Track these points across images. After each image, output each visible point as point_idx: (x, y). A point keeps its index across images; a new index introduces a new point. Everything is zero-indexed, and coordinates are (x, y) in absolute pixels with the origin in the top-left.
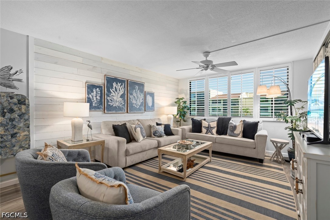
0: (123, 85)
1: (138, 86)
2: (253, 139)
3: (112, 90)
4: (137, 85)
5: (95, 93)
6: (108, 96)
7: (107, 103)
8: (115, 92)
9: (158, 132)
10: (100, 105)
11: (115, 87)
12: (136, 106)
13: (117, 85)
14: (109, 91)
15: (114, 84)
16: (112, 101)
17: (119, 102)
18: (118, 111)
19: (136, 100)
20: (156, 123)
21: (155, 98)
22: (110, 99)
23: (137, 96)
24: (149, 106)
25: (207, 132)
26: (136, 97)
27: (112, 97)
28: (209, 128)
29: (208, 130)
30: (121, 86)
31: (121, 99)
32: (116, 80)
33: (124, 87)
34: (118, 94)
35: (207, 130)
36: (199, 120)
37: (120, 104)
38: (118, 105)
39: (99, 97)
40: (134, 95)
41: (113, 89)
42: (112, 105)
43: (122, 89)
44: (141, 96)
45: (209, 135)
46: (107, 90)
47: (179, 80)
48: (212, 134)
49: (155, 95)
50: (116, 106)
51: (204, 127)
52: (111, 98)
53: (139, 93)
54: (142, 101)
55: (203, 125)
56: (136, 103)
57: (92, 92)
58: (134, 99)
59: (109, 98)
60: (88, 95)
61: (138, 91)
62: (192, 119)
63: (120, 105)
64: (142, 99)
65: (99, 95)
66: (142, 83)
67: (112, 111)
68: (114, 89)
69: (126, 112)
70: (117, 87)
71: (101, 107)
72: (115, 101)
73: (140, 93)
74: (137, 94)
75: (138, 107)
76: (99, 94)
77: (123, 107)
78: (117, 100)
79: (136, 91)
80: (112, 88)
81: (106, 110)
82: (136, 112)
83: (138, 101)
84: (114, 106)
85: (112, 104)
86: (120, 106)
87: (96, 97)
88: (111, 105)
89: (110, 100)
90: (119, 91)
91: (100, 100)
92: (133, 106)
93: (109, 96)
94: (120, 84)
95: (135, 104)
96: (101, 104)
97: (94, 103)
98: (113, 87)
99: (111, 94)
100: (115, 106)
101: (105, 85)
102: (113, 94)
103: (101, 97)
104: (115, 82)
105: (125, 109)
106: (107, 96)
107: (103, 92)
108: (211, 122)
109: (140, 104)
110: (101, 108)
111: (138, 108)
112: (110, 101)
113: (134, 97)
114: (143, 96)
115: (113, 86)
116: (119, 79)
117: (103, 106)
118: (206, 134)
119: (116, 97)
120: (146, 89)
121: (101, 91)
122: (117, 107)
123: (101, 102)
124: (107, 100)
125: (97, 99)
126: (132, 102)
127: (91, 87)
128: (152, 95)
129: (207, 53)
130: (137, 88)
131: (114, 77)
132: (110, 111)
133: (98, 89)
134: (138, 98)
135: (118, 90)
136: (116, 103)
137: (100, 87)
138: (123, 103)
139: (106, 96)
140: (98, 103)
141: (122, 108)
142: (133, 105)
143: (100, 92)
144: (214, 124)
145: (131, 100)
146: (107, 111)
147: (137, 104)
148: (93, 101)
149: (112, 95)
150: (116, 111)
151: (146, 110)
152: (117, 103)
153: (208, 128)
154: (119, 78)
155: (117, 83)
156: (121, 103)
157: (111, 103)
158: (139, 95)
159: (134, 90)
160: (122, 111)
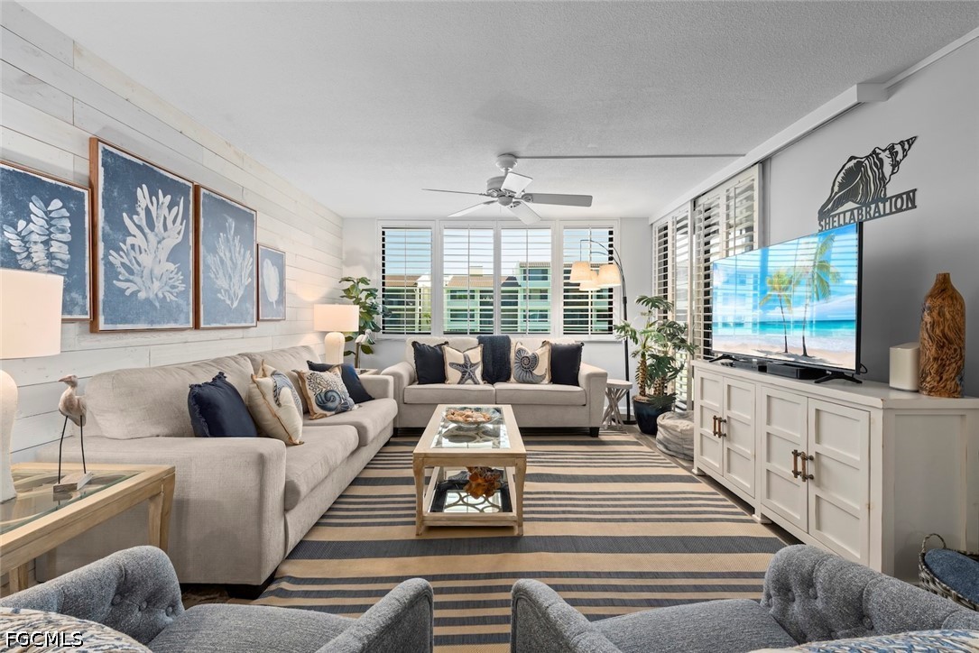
0: (178, 204)
1: (236, 219)
2: (577, 384)
3: (131, 219)
4: (231, 217)
5: (39, 221)
6: (112, 246)
7: (107, 279)
8: (147, 230)
9: (334, 394)
11: (148, 211)
12: (229, 302)
13: (154, 199)
14: (117, 225)
15: (142, 194)
16: (131, 272)
17: (164, 278)
18: (159, 323)
19: (230, 277)
20: (308, 362)
21: (289, 271)
22: (123, 264)
23: (231, 259)
24: (271, 300)
25: (462, 377)
26: (229, 263)
27: (132, 253)
28: (467, 368)
29: (466, 372)
30: (170, 207)
31: (171, 266)
32: (152, 177)
33: (185, 216)
34: (159, 242)
35: (464, 373)
36: (432, 346)
37: (168, 288)
38: (160, 295)
39: (66, 247)
40: (222, 255)
41: (135, 217)
42: (135, 294)
43: (174, 222)
44: (244, 259)
45: (469, 386)
46: (106, 219)
47: (343, 219)
48: (476, 383)
49: (288, 260)
50: (152, 296)
51: (452, 364)
52: (126, 261)
53: (238, 249)
54: (249, 281)
55: (448, 360)
56: (227, 287)
57: (24, 214)
58: (221, 273)
59: (115, 258)
61: (237, 242)
62: (414, 344)
63: (167, 294)
64: (248, 271)
65: (67, 237)
66: (248, 211)
67: (132, 322)
68: (141, 218)
69: (190, 325)
70: (153, 210)
71: (74, 303)
72: (146, 272)
73: (242, 250)
74: (230, 251)
75: (235, 304)
76: (63, 231)
77: (181, 301)
78: (157, 272)
79: (228, 240)
80: (132, 211)
81: (101, 319)
82: (227, 325)
83: (236, 280)
84: (142, 295)
85: (133, 288)
86: (170, 297)
87: (46, 243)
88: (128, 293)
89: (122, 270)
90: (165, 228)
91: (71, 263)
92: (219, 299)
93: (118, 250)
94: (169, 197)
95: (226, 291)
96: (78, 285)
98: (139, 209)
99: (130, 240)
100: (148, 300)
101: (92, 187)
102: (139, 240)
103: (75, 247)
104: (144, 186)
105: (188, 313)
106: (107, 248)
107: (87, 225)
108: (468, 350)
109: (241, 293)
110: (77, 309)
111: (236, 309)
112: (124, 274)
113: (222, 261)
114: (252, 263)
115: (136, 200)
116: (161, 174)
117: (85, 298)
118: (459, 383)
119: (151, 257)
120: (262, 235)
121: (76, 218)
122: (157, 304)
123: (73, 275)
124: (109, 265)
125: (51, 256)
126: (214, 283)
127: (13, 189)
128: (279, 260)
129: (510, 158)
130: (230, 228)
131: (140, 162)
132: (125, 321)
133: (56, 204)
134: (235, 265)
135: (159, 225)
136: (148, 283)
137: (67, 195)
138: (182, 287)
139: (101, 246)
141: (178, 306)
142: (219, 295)
143: (67, 224)
144: (476, 356)
145: (213, 276)
146: (106, 322)
147: (232, 292)
148: (27, 265)
149: (133, 246)
150: (152, 322)
151: (261, 318)
152: (157, 284)
153: (465, 366)
154: (162, 172)
155: (153, 193)
156: (173, 287)
157: (128, 284)
158: (237, 255)
159: (221, 234)
160: (176, 321)
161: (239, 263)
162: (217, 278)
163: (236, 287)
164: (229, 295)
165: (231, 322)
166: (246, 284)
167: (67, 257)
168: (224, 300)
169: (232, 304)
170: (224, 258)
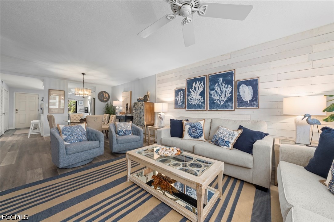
0: (202, 82)
1: (223, 77)
3: (191, 90)
4: (220, 77)
5: (179, 95)
6: (188, 96)
7: (188, 102)
8: (194, 91)
10: (182, 104)
11: (195, 87)
12: (219, 103)
13: (196, 84)
14: (189, 92)
15: (194, 85)
17: (198, 100)
18: (197, 109)
19: (220, 95)
23: (220, 90)
24: (244, 100)
26: (219, 92)
27: (192, 96)
30: (200, 84)
31: (200, 97)
32: (196, 80)
33: (204, 84)
34: (197, 92)
37: (199, 102)
38: (197, 103)
40: (216, 90)
41: (192, 89)
42: (192, 103)
43: (201, 87)
44: (227, 88)
46: (188, 92)
50: (195, 104)
52: (191, 98)
53: (224, 86)
54: (230, 94)
56: (219, 99)
57: (178, 95)
58: (216, 95)
59: (189, 98)
60: (176, 97)
61: (223, 84)
64: (229, 92)
65: (182, 96)
66: (230, 71)
67: (191, 109)
68: (193, 89)
69: (205, 109)
70: (196, 86)
71: (183, 106)
72: (194, 99)
73: (226, 86)
74: (220, 88)
75: (222, 103)
77: (202, 104)
78: (196, 99)
79: (219, 85)
81: (187, 108)
82: (218, 110)
83: (223, 96)
84: (193, 104)
85: (192, 102)
86: (199, 103)
87: (180, 98)
88: (191, 104)
89: (190, 100)
90: (199, 89)
91: (183, 100)
92: (215, 103)
93: (189, 96)
94: (200, 82)
95: (218, 100)
96: (184, 103)
97: (179, 103)
99: (191, 94)
100: (194, 104)
101: (186, 88)
102: (193, 93)
103: (183, 98)
104: (194, 83)
105: (204, 107)
107: (185, 94)
109: (225, 100)
111: (223, 105)
113: (216, 92)
114: (232, 89)
115: (192, 86)
116: (198, 78)
119: (195, 96)
120: (238, 77)
122: (196, 105)
123: (183, 102)
124: (188, 99)
125: (181, 99)
126: (213, 98)
127: (177, 92)
128: (253, 84)
130: (220, 81)
131: (193, 78)
132: (190, 109)
133: (181, 92)
134: (222, 92)
135: (197, 89)
136: (195, 101)
137: (183, 90)
138: (203, 101)
139: (187, 96)
140: (181, 103)
141: (201, 105)
142: (215, 101)
143: (182, 94)
145: (212, 96)
146: (187, 109)
147: (221, 100)
148: (178, 101)
150: (195, 109)
151: (237, 107)
152: (196, 101)
155: (196, 83)
156: (200, 101)
158: (223, 88)
159: (216, 84)
160: (201, 109)
161: (224, 90)
162: (214, 97)
163: (222, 98)
164: (219, 101)
165: (220, 109)
166: (228, 96)
167: (182, 99)
168: (217, 103)
169: (221, 103)
170: (217, 90)
